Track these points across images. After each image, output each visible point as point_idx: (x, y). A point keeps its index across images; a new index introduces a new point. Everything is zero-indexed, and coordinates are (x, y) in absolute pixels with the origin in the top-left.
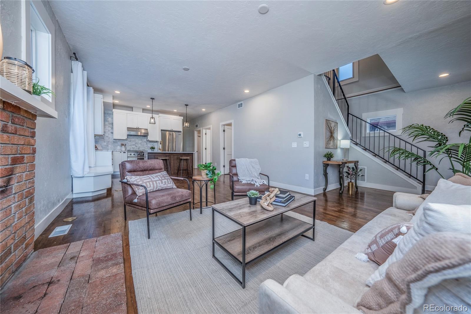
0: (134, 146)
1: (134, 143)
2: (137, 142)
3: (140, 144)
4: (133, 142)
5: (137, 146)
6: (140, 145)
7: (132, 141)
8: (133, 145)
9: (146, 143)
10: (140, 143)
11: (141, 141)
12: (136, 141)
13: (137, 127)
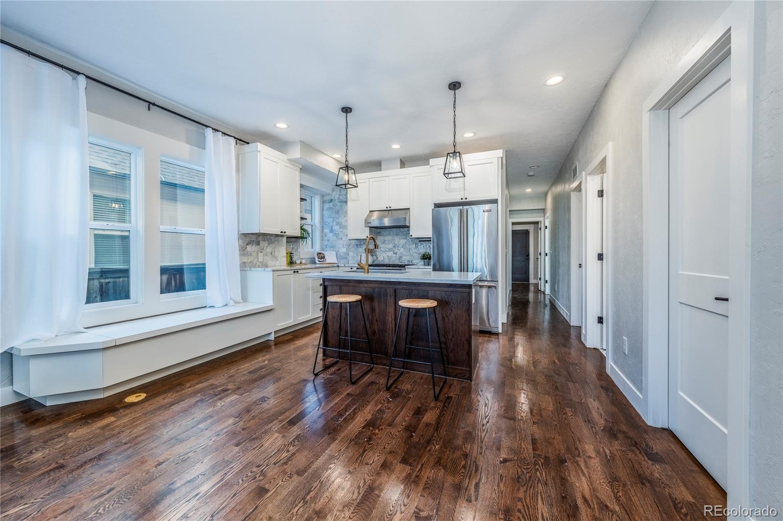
0: (390, 254)
1: (391, 245)
2: (397, 243)
3: (402, 247)
4: (389, 244)
5: (396, 253)
6: (402, 250)
7: (387, 242)
8: (390, 250)
9: (416, 244)
10: (401, 245)
11: (406, 240)
12: (395, 239)
13: (387, 208)
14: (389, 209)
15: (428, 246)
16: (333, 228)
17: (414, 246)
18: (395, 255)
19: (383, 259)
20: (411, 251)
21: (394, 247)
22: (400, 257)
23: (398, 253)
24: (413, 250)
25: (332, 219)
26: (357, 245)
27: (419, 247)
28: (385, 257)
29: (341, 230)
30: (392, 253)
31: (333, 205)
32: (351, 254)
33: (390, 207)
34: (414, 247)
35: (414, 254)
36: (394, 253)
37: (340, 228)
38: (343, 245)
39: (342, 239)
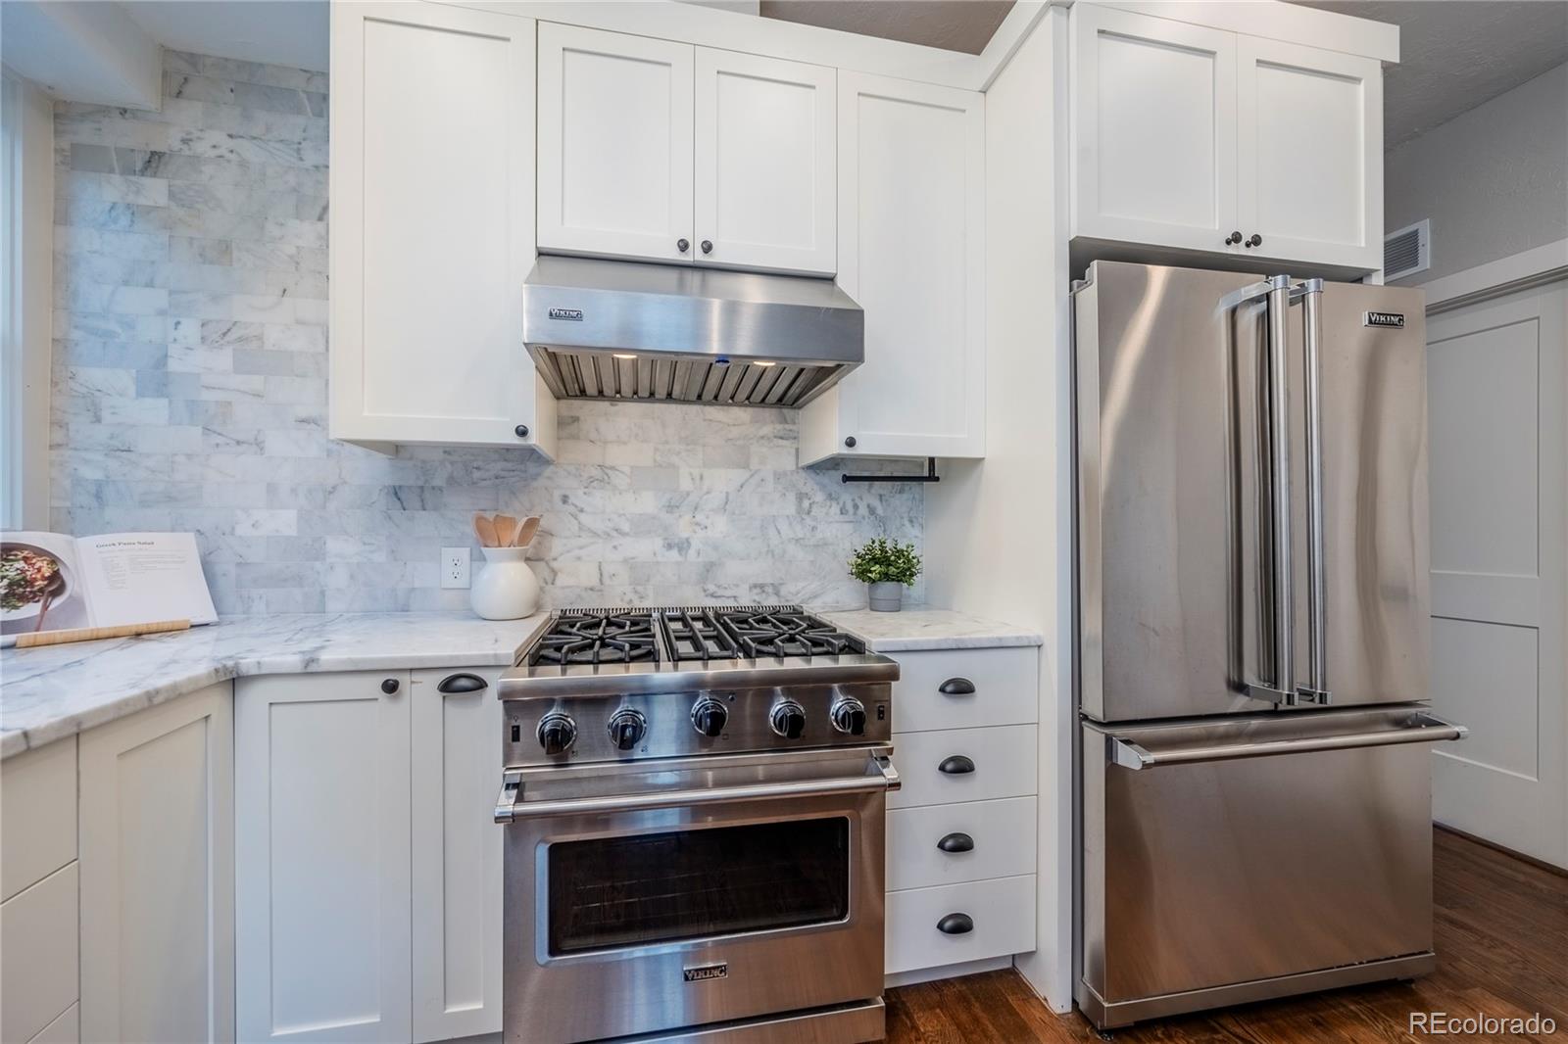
0: (644, 548)
1: (648, 495)
2: (685, 484)
3: (723, 508)
4: (633, 489)
5: (683, 546)
6: (719, 526)
7: (621, 481)
8: (643, 526)
9: (801, 497)
11: (743, 474)
13: (684, 246)
14: (696, 255)
15: (863, 510)
16: (173, 365)
17: (790, 508)
18: (674, 554)
19: (594, 582)
20: (772, 532)
21: (671, 508)
22: (709, 568)
23: (696, 544)
24: (784, 527)
25: (160, 298)
26: (396, 493)
27: (815, 511)
28: (607, 569)
29: (256, 382)
30: (658, 543)
31: (172, 195)
32: (342, 548)
33: (707, 248)
34: (791, 510)
35: (792, 549)
36: (670, 547)
37: (238, 368)
38: (272, 489)
39: (259, 445)
